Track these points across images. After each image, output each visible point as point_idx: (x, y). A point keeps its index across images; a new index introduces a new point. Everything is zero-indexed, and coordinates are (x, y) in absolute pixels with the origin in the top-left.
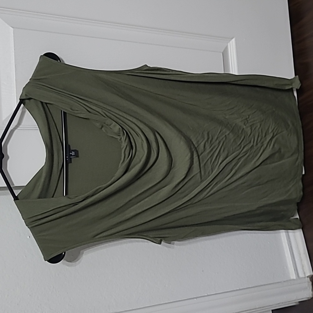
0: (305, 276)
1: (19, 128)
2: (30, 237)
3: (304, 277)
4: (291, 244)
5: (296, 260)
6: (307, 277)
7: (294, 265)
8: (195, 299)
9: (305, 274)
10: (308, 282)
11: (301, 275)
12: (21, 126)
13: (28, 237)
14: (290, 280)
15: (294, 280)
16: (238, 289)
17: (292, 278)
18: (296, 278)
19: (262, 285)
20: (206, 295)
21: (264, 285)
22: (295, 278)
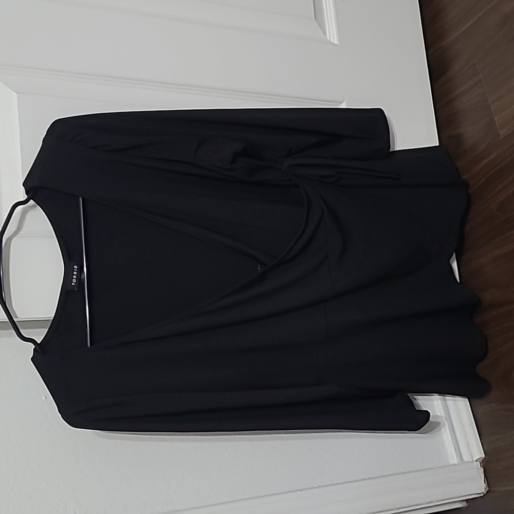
0: (473, 459)
1: (18, 235)
2: (46, 398)
3: (471, 461)
4: (448, 411)
5: (458, 435)
6: (476, 461)
7: (454, 442)
8: (299, 492)
9: (472, 456)
10: (478, 469)
11: (466, 458)
12: (21, 232)
13: (44, 398)
14: (449, 466)
15: (455, 465)
16: (366, 477)
17: (452, 463)
18: (458, 462)
19: (404, 473)
20: (317, 486)
21: (408, 472)
22: (456, 462)
